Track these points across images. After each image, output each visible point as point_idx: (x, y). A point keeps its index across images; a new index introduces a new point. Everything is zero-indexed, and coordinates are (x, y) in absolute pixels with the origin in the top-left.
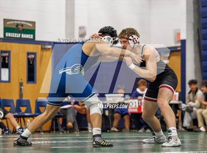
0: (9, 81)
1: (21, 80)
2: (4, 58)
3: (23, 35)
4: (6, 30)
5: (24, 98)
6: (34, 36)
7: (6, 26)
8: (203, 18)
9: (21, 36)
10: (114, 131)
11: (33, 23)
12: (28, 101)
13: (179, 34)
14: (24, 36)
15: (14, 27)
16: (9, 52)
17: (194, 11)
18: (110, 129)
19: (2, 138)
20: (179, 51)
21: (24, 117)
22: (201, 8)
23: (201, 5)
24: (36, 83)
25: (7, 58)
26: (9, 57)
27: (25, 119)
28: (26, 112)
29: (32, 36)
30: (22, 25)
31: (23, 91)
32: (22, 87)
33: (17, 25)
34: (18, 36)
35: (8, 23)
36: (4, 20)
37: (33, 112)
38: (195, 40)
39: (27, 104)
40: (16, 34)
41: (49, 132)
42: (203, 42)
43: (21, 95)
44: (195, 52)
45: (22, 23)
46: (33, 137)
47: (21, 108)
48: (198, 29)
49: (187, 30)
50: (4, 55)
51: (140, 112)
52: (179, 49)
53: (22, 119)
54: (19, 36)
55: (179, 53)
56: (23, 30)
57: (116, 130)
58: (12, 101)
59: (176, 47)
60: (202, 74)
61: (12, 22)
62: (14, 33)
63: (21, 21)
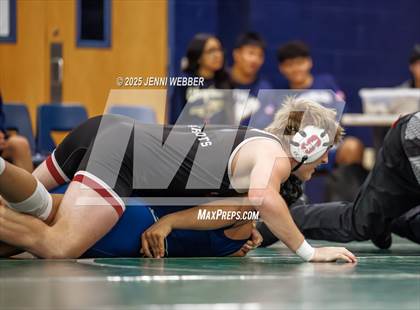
0: (12, 38)
1: (56, 33)
5: (67, 102)
24: (109, 46)
31: (62, 75)
32: (61, 62)
43: (56, 90)
47: (55, 136)
58: (23, 109)
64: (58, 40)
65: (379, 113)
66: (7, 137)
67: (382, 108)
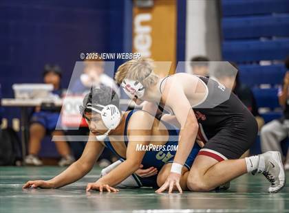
10: (33, 165)
18: (21, 159)
57: (36, 161)
60: (221, 46)
65: (24, 99)
67: (26, 95)
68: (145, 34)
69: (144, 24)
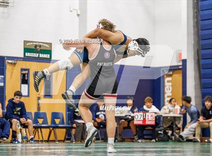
0: (28, 96)
1: (39, 94)
2: (24, 75)
3: (40, 54)
4: (26, 50)
5: (41, 111)
6: (51, 56)
7: (26, 47)
8: (202, 40)
9: (39, 55)
11: (50, 44)
12: (45, 114)
13: (180, 55)
14: (41, 56)
15: (34, 48)
16: (28, 70)
17: (194, 33)
19: (22, 146)
20: (180, 69)
21: (41, 127)
22: (200, 31)
23: (200, 29)
24: (52, 97)
25: (26, 75)
26: (28, 74)
27: (42, 129)
28: (43, 123)
29: (49, 55)
30: (40, 46)
31: (40, 105)
32: (40, 101)
33: (36, 46)
34: (36, 56)
35: (27, 44)
36: (24, 41)
37: (49, 124)
38: (194, 59)
39: (44, 116)
40: (34, 54)
41: (63, 141)
42: (202, 62)
43: (39, 109)
44: (195, 70)
45: (40, 44)
46: (49, 146)
47: (39, 120)
48: (198, 50)
49: (188, 51)
50: (24, 72)
51: (144, 124)
52: (181, 67)
53: (39, 130)
54: (38, 56)
55: (181, 71)
56: (41, 50)
58: (31, 113)
59: (178, 66)
60: (201, 90)
61: (31, 44)
62: (33, 53)
63: (39, 42)
64: (39, 96)
65: (118, 114)
66: (27, 120)
67: (119, 112)
68: (169, 86)
69: (168, 82)
